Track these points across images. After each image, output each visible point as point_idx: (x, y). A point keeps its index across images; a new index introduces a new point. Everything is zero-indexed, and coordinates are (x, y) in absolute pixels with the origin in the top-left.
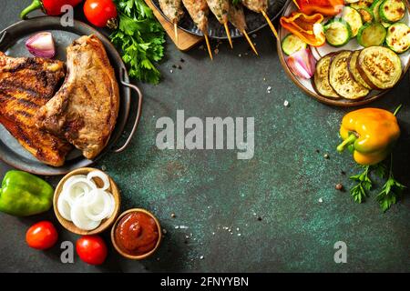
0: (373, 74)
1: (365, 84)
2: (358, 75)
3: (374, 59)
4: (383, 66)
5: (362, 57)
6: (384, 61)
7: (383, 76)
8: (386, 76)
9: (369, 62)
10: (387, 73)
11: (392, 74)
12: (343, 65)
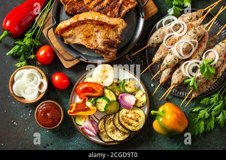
0: (129, 124)
1: (126, 131)
2: (121, 127)
3: (128, 115)
4: (133, 118)
5: (121, 116)
6: (134, 114)
7: (135, 123)
8: (137, 123)
9: (125, 118)
10: (137, 121)
11: (140, 120)
12: (112, 123)
